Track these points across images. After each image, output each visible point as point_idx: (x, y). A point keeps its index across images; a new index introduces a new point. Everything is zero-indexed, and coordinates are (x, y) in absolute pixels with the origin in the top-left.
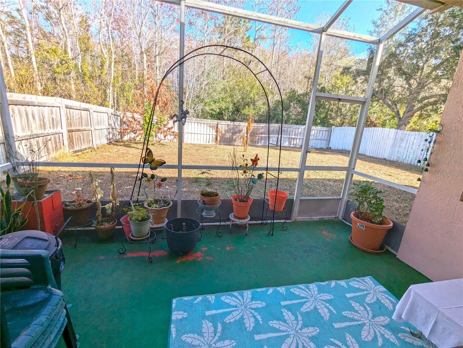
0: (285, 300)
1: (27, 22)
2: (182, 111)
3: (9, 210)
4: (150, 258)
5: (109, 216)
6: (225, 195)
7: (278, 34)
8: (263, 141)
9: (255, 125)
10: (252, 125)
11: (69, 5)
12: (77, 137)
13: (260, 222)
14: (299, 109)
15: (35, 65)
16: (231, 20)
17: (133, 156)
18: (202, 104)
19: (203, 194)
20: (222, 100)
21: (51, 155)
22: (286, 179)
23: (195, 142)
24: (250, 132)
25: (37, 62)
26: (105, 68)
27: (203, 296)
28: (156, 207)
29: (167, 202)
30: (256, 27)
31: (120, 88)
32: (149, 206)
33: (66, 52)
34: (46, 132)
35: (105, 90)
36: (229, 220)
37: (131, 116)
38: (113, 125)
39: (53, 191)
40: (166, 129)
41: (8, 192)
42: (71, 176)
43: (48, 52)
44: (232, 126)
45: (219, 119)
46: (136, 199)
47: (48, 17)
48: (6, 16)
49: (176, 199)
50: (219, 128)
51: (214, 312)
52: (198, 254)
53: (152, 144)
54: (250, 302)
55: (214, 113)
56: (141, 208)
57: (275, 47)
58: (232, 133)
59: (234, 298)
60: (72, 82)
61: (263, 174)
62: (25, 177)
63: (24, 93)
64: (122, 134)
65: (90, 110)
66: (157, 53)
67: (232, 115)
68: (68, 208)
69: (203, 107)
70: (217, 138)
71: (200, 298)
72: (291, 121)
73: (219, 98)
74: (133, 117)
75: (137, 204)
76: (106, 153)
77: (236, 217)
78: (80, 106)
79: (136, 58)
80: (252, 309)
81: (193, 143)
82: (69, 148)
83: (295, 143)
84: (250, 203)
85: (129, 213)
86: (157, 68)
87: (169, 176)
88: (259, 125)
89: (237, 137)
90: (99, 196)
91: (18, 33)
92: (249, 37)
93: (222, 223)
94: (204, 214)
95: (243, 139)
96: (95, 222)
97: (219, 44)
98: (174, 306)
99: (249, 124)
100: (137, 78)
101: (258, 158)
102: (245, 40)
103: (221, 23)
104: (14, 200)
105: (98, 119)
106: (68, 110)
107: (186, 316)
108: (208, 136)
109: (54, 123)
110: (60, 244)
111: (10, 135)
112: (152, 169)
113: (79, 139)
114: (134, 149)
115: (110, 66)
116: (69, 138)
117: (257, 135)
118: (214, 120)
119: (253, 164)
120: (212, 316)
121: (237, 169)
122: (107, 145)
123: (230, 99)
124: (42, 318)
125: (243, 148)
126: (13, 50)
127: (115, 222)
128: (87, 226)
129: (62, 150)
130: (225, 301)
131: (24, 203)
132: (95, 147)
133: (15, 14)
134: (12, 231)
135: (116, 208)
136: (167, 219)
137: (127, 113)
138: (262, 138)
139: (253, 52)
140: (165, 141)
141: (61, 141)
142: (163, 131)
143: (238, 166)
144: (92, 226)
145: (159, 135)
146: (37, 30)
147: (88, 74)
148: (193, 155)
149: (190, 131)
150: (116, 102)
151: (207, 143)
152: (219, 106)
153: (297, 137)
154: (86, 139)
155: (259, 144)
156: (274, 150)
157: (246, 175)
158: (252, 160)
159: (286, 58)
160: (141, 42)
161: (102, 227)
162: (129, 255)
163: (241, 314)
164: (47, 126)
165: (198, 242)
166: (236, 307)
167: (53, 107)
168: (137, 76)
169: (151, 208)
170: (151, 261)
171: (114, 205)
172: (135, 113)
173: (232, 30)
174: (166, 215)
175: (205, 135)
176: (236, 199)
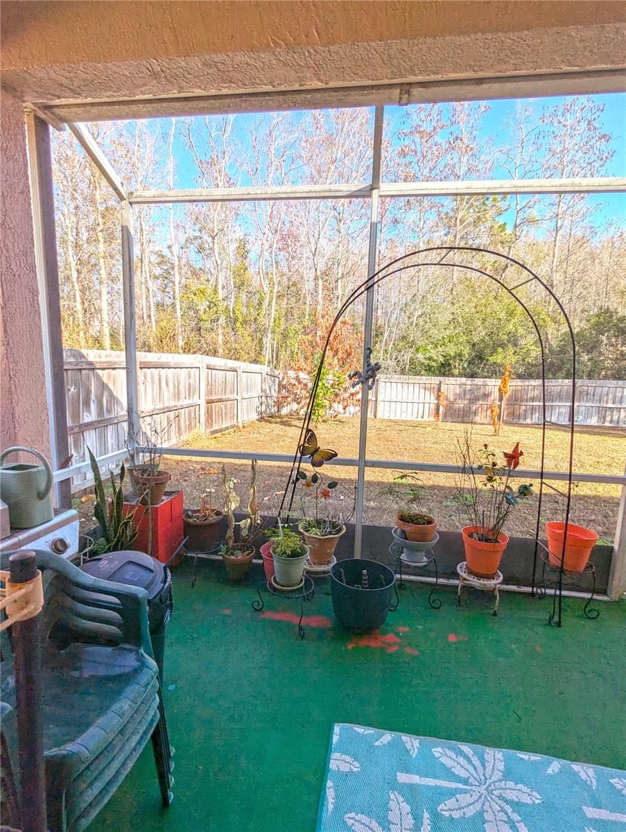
0: (597, 805)
1: (177, 259)
2: (369, 365)
3: (118, 517)
4: (301, 628)
5: (244, 540)
6: (451, 521)
7: (565, 208)
8: (537, 415)
9: (519, 382)
10: (511, 384)
11: (225, 229)
12: (217, 411)
13: (529, 589)
14: (622, 346)
15: (179, 314)
16: (467, 203)
17: (291, 440)
18: (412, 350)
19: (402, 518)
20: (449, 341)
21: (182, 437)
22: (594, 497)
23: (398, 418)
24: (506, 397)
25: (181, 309)
26: (264, 307)
27: (394, 734)
28: (317, 534)
29: (337, 525)
30: (517, 204)
31: (282, 334)
32: (307, 531)
33: (216, 291)
34: (179, 404)
35: (261, 339)
36: (455, 575)
37: (295, 375)
38: (268, 392)
39: (174, 492)
40: (347, 395)
41: (120, 490)
42: (203, 469)
43: (195, 294)
44: (469, 387)
45: (444, 375)
46: (286, 516)
47: (200, 249)
48: (156, 256)
49: (353, 521)
50: (442, 391)
51: (416, 779)
52: (390, 637)
53: (324, 421)
54: (500, 781)
55: (434, 364)
56: (292, 532)
57: (559, 234)
58: (470, 400)
59: (461, 760)
60: (220, 331)
61: (531, 485)
62: (143, 470)
63: (163, 352)
64: (279, 405)
65: (238, 370)
66: (340, 275)
67: (468, 366)
68: (191, 520)
69: (412, 355)
70: (438, 409)
71: (388, 737)
72: (603, 373)
73: (443, 338)
74: (297, 379)
75: (286, 525)
76: (255, 435)
77: (471, 573)
78: (226, 364)
79: (308, 286)
80: (506, 801)
81: (392, 418)
82: (206, 426)
83: (615, 418)
84: (503, 544)
85: (273, 539)
86: (338, 298)
87: (347, 478)
88: (526, 383)
89: (479, 408)
90: (233, 506)
91: (167, 276)
92: (505, 224)
93: (441, 581)
94: (403, 557)
95: (492, 412)
96: (224, 548)
97: (444, 246)
98: (335, 739)
99: (504, 382)
100: (307, 317)
101: (521, 452)
102: (496, 230)
103: (449, 211)
104: (127, 501)
105: (247, 383)
106: (210, 371)
107: (356, 770)
108: (421, 405)
109: (191, 391)
110: (169, 579)
111: (134, 410)
112: (314, 465)
113: (220, 413)
114: (295, 428)
115: (270, 305)
116: (208, 412)
117: (523, 403)
118: (433, 378)
119: (509, 464)
120: (411, 787)
121: (472, 471)
122: (257, 422)
123: (465, 337)
124: (124, 705)
125: (491, 427)
126: (159, 296)
127: (252, 552)
128: (212, 554)
129: (196, 431)
130: (440, 759)
131: (137, 508)
132: (240, 425)
133: (166, 252)
134: (119, 547)
135: (256, 527)
136: (335, 558)
137: (289, 372)
138: (533, 408)
139: (512, 249)
140: (345, 415)
141: (197, 416)
142: (342, 398)
143: (475, 466)
144: (219, 554)
145: (335, 405)
146: (186, 268)
147: (241, 320)
148: (391, 441)
149: (388, 398)
150: (274, 355)
151: (419, 419)
152: (443, 352)
153: (620, 406)
154: (229, 412)
155: (529, 421)
156: (563, 433)
157: (492, 486)
158: (506, 455)
159: (586, 250)
160: (316, 263)
161: (233, 557)
162: (268, 615)
163: (478, 806)
164: (182, 396)
165: (390, 612)
166: (466, 782)
167: (192, 368)
168: (307, 313)
169: (308, 535)
170: (302, 633)
171: (253, 521)
172: (300, 372)
173: (470, 219)
174: (333, 550)
175: (416, 405)
176: (472, 534)
